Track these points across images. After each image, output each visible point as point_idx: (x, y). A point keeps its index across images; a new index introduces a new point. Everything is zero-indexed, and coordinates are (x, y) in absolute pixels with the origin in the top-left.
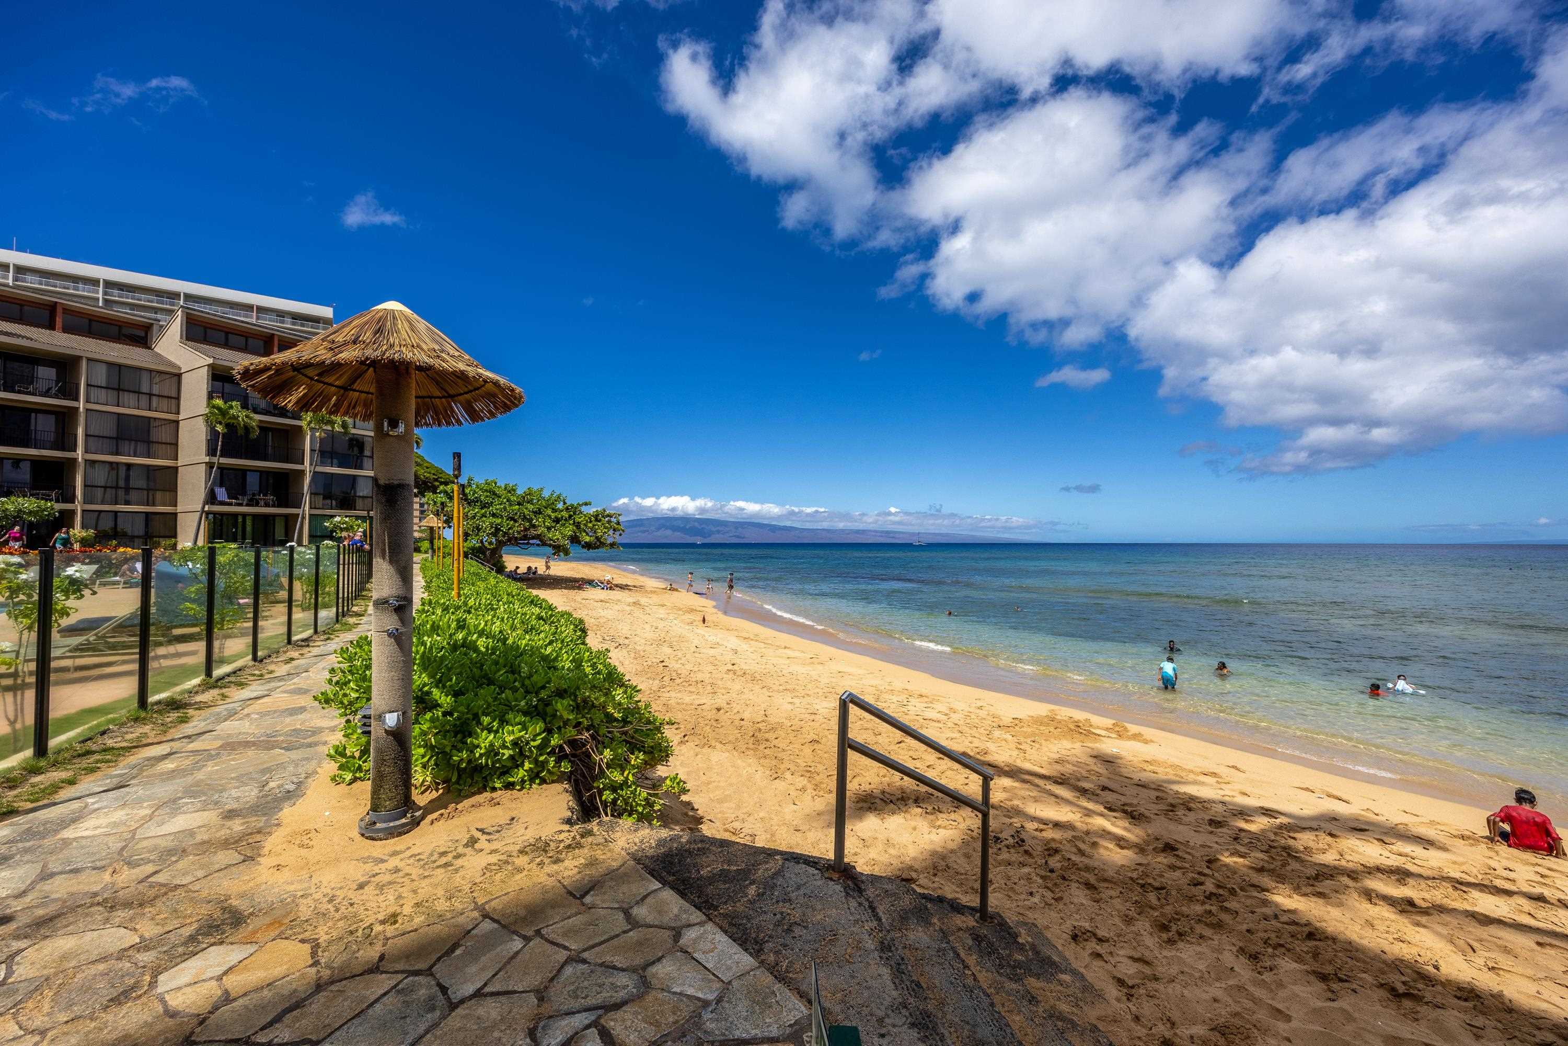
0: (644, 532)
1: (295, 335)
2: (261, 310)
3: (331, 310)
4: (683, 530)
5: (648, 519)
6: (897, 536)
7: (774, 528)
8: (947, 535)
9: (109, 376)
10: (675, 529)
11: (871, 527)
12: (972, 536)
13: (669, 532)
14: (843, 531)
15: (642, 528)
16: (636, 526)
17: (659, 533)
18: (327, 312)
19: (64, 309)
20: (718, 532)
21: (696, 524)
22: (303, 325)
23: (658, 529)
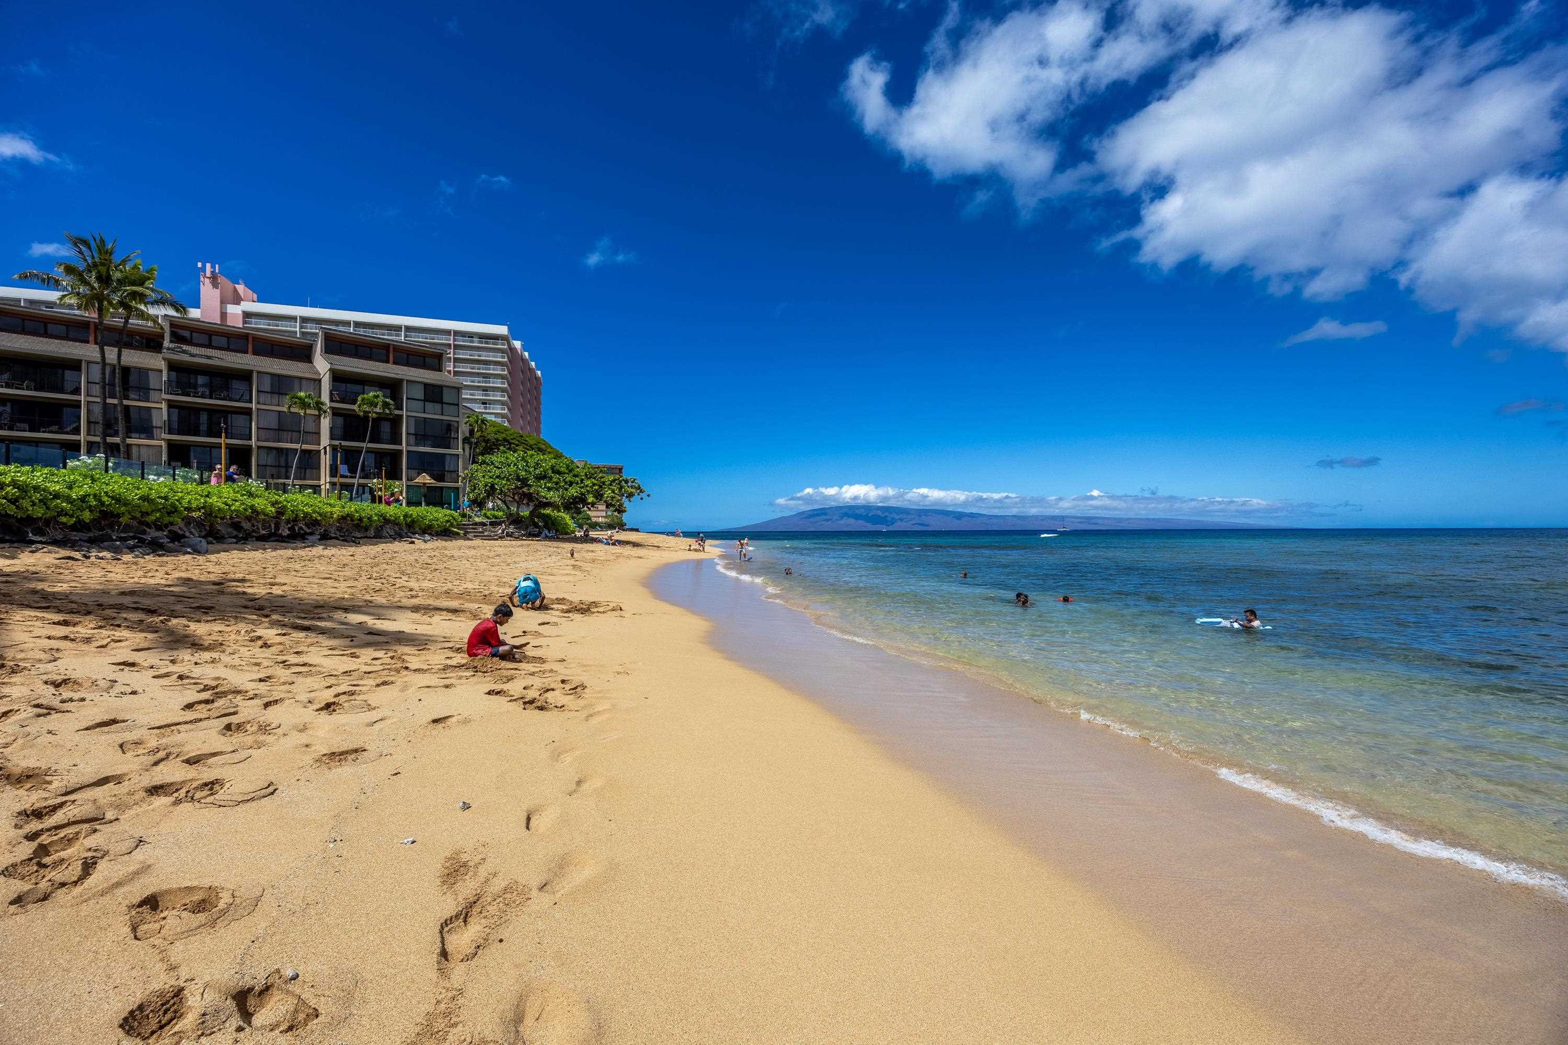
0: (827, 520)
1: (414, 345)
2: (457, 333)
3: (506, 327)
4: (867, 518)
5: (831, 508)
6: (1099, 521)
7: (959, 516)
8: (1166, 520)
9: (272, 385)
10: (857, 517)
11: (1067, 513)
12: (1198, 521)
13: (852, 521)
14: (1036, 517)
15: (825, 517)
16: (818, 515)
17: (842, 522)
18: (503, 330)
19: (253, 338)
20: (901, 520)
21: (879, 513)
22: (487, 343)
23: (842, 518)
